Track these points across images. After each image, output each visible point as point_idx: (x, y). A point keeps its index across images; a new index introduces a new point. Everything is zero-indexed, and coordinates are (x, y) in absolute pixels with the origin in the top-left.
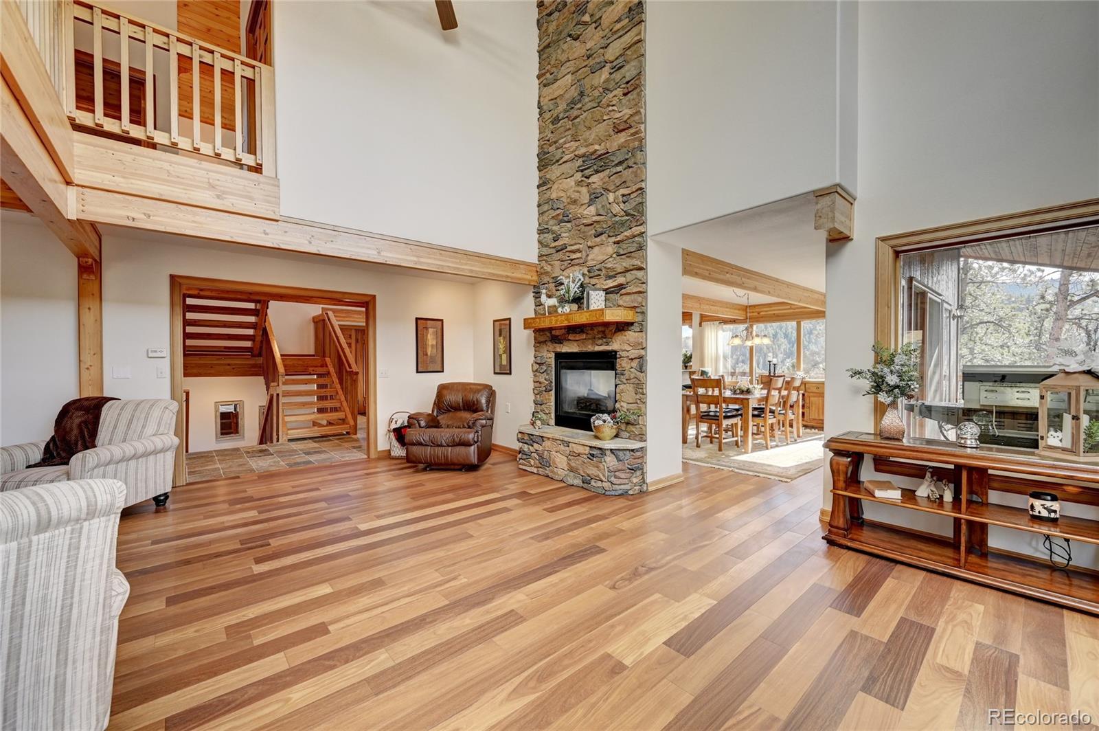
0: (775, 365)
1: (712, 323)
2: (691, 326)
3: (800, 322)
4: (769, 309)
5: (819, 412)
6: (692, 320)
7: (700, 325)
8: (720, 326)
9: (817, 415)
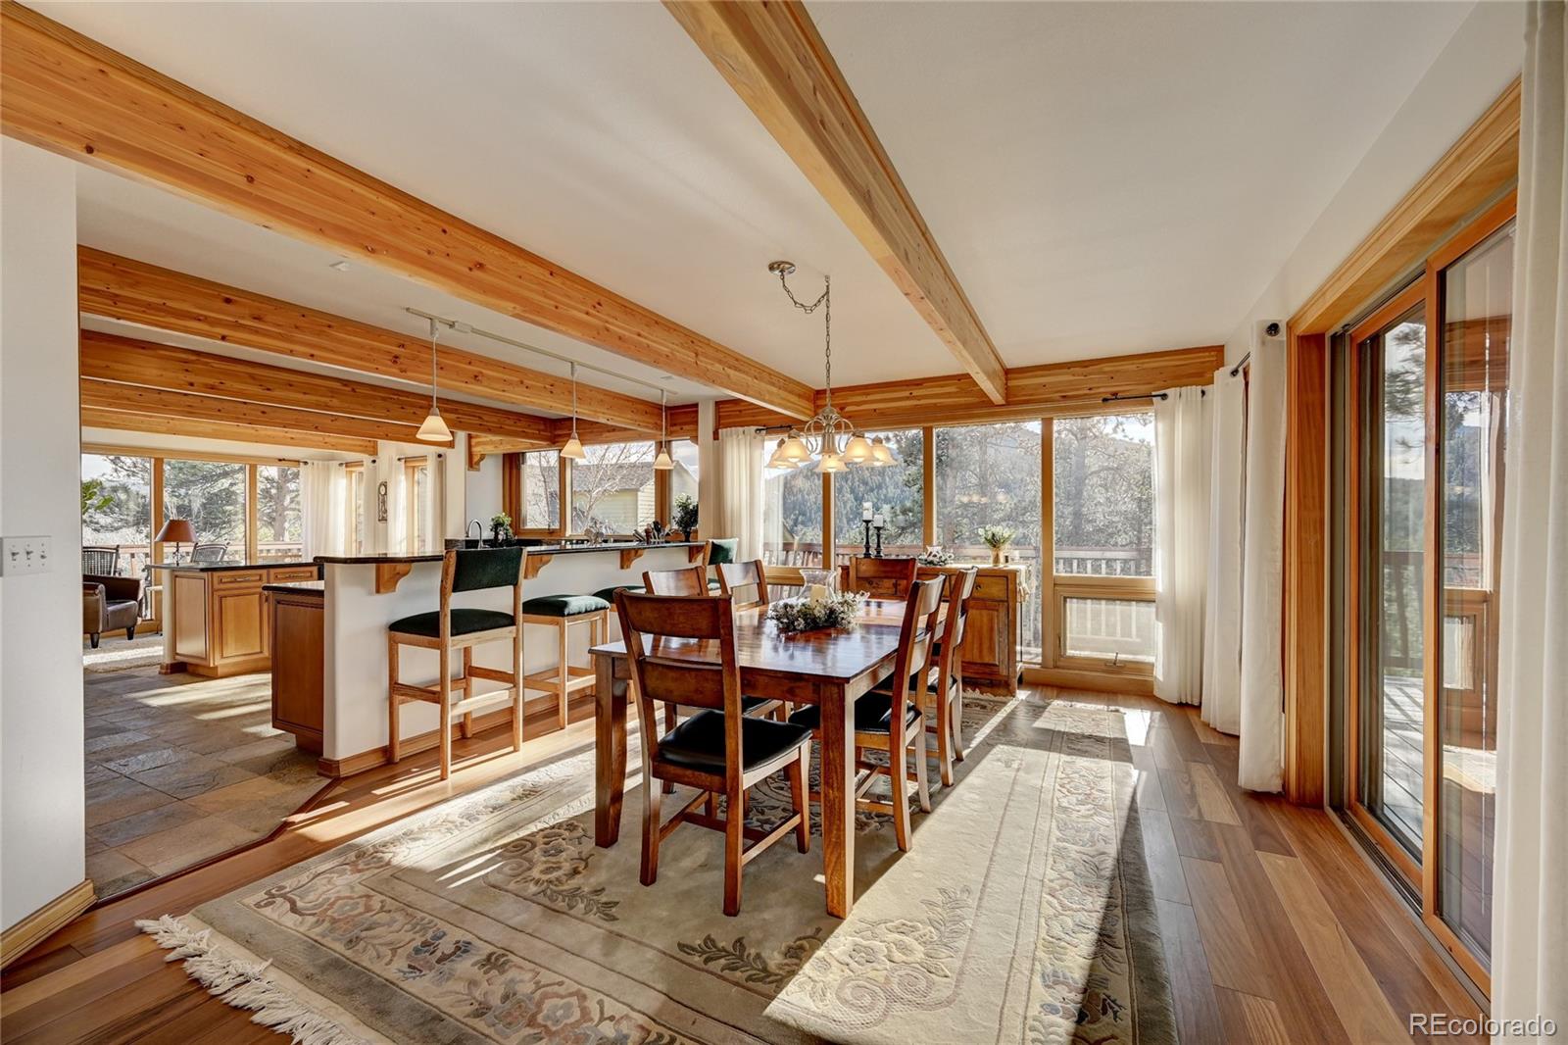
0: (878, 529)
1: (741, 429)
2: (695, 439)
3: (931, 428)
4: (864, 398)
5: (981, 644)
6: (697, 422)
7: (716, 436)
8: (759, 437)
9: (976, 652)
